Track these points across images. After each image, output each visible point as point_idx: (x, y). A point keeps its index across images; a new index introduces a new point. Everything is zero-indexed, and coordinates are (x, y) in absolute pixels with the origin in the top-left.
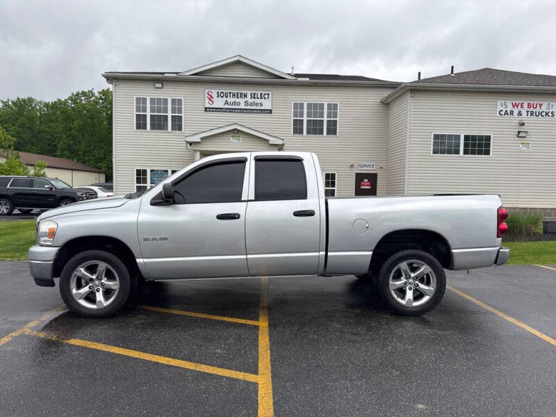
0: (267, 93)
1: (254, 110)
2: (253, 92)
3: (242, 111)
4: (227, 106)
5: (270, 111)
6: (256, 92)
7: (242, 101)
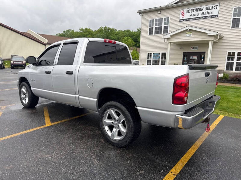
0: (216, 5)
1: (207, 16)
2: (207, 6)
3: (199, 18)
4: (191, 17)
5: (217, 16)
6: (209, 6)
7: (200, 13)
